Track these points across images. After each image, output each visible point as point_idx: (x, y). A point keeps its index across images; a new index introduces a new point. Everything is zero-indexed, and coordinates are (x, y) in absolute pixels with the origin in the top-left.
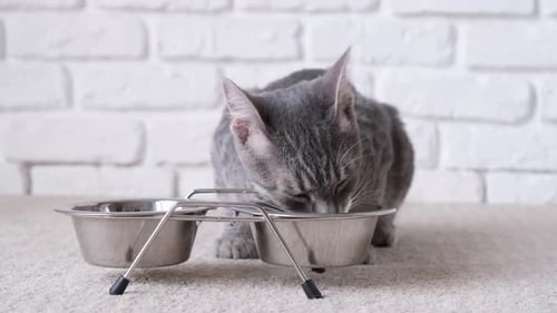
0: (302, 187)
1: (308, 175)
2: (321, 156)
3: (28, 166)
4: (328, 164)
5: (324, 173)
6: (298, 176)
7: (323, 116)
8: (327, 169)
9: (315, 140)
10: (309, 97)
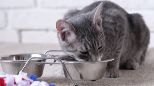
0: (87, 49)
1: (89, 44)
2: (92, 38)
3: (20, 31)
4: (95, 41)
5: (94, 44)
6: (85, 45)
7: (91, 25)
8: (95, 42)
9: (90, 33)
10: (85, 18)
